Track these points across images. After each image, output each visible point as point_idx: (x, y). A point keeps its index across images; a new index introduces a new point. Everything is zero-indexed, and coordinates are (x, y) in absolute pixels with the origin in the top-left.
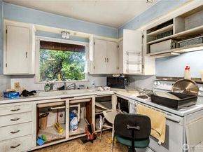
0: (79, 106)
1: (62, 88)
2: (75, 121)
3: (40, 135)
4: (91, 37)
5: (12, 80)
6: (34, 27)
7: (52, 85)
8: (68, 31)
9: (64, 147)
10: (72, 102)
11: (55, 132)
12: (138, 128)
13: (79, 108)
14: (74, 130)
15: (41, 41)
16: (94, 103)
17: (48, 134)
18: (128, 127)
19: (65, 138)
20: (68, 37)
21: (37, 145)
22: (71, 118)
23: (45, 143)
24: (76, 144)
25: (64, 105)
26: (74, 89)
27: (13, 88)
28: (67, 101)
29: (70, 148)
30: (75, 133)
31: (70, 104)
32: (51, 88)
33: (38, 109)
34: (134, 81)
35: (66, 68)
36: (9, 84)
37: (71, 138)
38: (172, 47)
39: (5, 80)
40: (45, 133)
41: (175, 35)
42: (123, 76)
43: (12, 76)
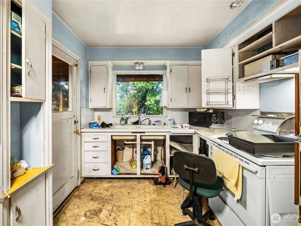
0: (152, 143)
1: (136, 123)
2: (148, 160)
3: (115, 167)
4: (168, 63)
5: (96, 113)
6: (110, 63)
7: (127, 119)
8: (140, 61)
9: (135, 183)
10: (143, 138)
11: (129, 167)
12: (196, 169)
13: (153, 146)
14: (147, 169)
15: (117, 75)
16: (168, 143)
17: (123, 167)
18: (186, 166)
19: (136, 174)
20: (141, 68)
21: (112, 173)
22: (143, 156)
23: (118, 174)
24: (147, 183)
25: (135, 140)
26: (149, 124)
27: (96, 120)
28: (138, 135)
29: (140, 185)
30: (145, 171)
31: (142, 140)
32: (126, 123)
33: (112, 140)
35: (150, 101)
36: (93, 117)
37: (142, 176)
38: (272, 67)
39: (90, 112)
40: (121, 166)
42: (211, 111)
43: (95, 110)
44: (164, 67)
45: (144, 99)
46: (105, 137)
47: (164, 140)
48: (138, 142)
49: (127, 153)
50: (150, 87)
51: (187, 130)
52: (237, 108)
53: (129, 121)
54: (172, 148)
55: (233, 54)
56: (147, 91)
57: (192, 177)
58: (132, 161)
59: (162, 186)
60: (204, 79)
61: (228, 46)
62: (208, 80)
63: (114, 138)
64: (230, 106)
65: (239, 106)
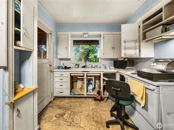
0: (93, 78)
1: (84, 67)
2: (91, 87)
3: (72, 91)
4: (102, 33)
5: (61, 61)
6: (70, 34)
8: (87, 32)
9: (84, 100)
10: (88, 75)
11: (80, 91)
12: (119, 89)
13: (93, 80)
14: (90, 92)
15: (74, 40)
16: (102, 77)
17: (76, 91)
18: (113, 88)
19: (84, 95)
20: (87, 36)
21: (71, 94)
22: (88, 85)
23: (74, 95)
24: (90, 100)
25: (83, 76)
26: (92, 68)
27: (62, 65)
28: (85, 73)
29: (86, 101)
30: (89, 93)
31: (87, 76)
32: (78, 67)
33: (71, 76)
34: (137, 63)
35: (91, 56)
36: (60, 64)
37: (87, 96)
38: (162, 32)
39: (58, 61)
40: (75, 91)
41: (164, 21)
42: (126, 60)
43: (61, 59)
44: (100, 36)
45: (88, 55)
46: (67, 74)
47: (100, 76)
48: (85, 77)
49: (79, 84)
50: (92, 49)
51: (113, 70)
52: (141, 57)
53: (80, 66)
54: (104, 80)
55: (139, 27)
56: (89, 51)
57: (117, 94)
58: (82, 88)
59: (98, 102)
60: (122, 41)
61: (136, 22)
62: (125, 42)
63: (72, 75)
64: (137, 56)
65: (143, 56)
